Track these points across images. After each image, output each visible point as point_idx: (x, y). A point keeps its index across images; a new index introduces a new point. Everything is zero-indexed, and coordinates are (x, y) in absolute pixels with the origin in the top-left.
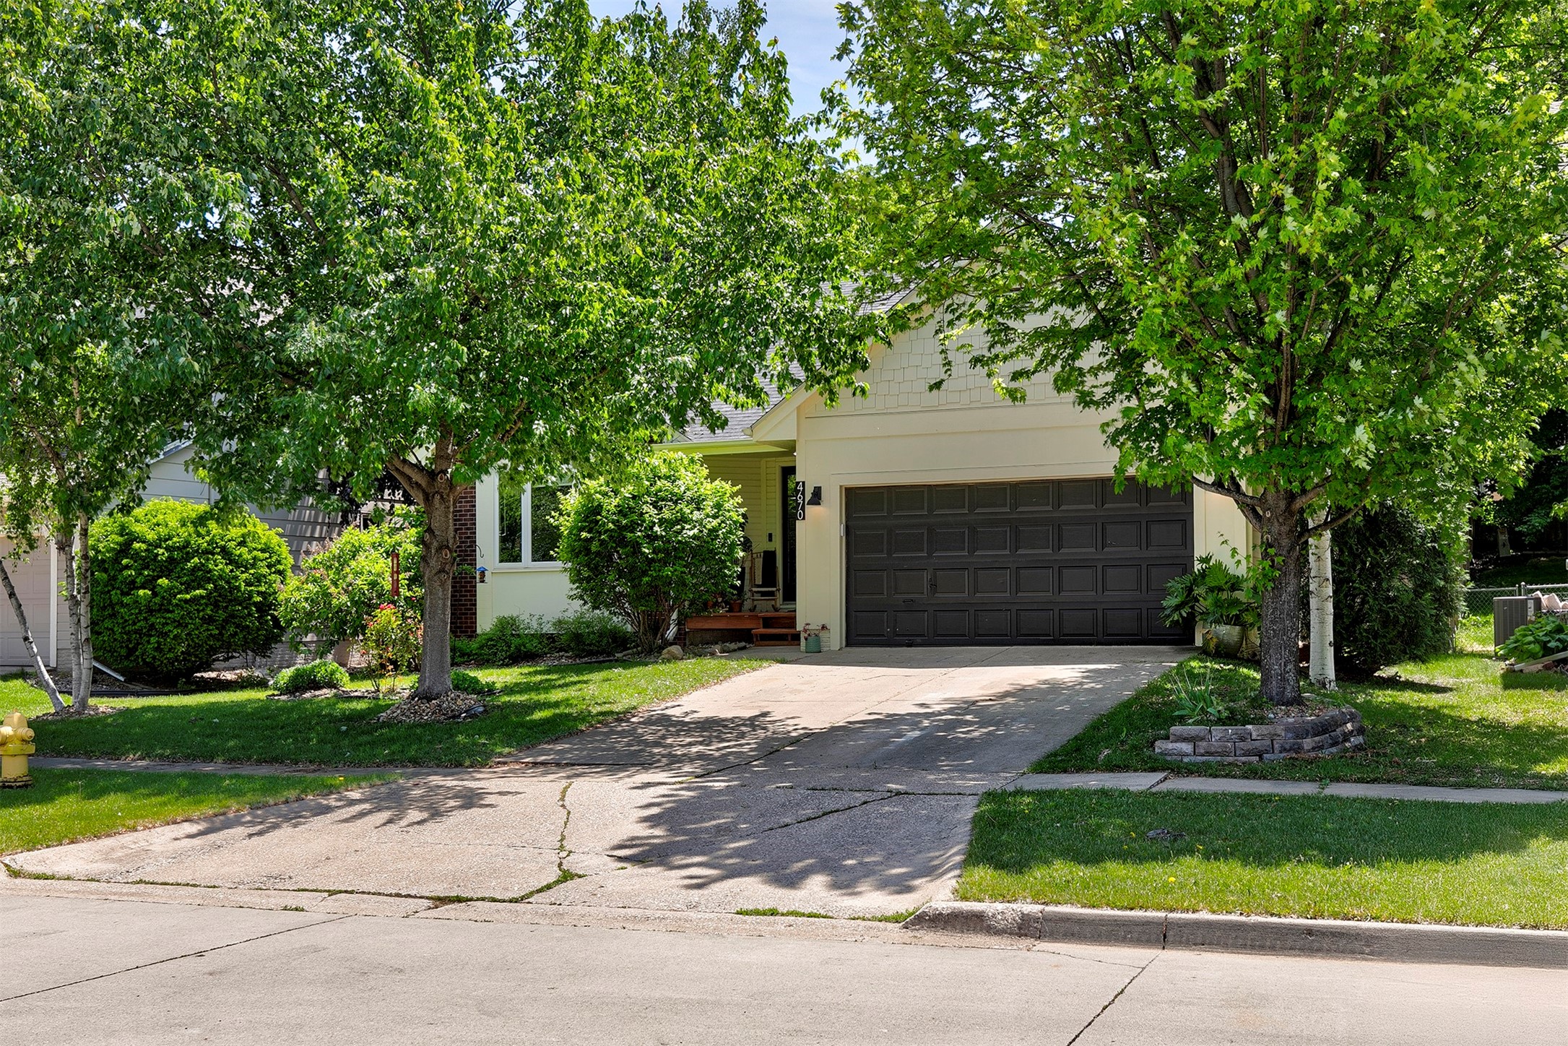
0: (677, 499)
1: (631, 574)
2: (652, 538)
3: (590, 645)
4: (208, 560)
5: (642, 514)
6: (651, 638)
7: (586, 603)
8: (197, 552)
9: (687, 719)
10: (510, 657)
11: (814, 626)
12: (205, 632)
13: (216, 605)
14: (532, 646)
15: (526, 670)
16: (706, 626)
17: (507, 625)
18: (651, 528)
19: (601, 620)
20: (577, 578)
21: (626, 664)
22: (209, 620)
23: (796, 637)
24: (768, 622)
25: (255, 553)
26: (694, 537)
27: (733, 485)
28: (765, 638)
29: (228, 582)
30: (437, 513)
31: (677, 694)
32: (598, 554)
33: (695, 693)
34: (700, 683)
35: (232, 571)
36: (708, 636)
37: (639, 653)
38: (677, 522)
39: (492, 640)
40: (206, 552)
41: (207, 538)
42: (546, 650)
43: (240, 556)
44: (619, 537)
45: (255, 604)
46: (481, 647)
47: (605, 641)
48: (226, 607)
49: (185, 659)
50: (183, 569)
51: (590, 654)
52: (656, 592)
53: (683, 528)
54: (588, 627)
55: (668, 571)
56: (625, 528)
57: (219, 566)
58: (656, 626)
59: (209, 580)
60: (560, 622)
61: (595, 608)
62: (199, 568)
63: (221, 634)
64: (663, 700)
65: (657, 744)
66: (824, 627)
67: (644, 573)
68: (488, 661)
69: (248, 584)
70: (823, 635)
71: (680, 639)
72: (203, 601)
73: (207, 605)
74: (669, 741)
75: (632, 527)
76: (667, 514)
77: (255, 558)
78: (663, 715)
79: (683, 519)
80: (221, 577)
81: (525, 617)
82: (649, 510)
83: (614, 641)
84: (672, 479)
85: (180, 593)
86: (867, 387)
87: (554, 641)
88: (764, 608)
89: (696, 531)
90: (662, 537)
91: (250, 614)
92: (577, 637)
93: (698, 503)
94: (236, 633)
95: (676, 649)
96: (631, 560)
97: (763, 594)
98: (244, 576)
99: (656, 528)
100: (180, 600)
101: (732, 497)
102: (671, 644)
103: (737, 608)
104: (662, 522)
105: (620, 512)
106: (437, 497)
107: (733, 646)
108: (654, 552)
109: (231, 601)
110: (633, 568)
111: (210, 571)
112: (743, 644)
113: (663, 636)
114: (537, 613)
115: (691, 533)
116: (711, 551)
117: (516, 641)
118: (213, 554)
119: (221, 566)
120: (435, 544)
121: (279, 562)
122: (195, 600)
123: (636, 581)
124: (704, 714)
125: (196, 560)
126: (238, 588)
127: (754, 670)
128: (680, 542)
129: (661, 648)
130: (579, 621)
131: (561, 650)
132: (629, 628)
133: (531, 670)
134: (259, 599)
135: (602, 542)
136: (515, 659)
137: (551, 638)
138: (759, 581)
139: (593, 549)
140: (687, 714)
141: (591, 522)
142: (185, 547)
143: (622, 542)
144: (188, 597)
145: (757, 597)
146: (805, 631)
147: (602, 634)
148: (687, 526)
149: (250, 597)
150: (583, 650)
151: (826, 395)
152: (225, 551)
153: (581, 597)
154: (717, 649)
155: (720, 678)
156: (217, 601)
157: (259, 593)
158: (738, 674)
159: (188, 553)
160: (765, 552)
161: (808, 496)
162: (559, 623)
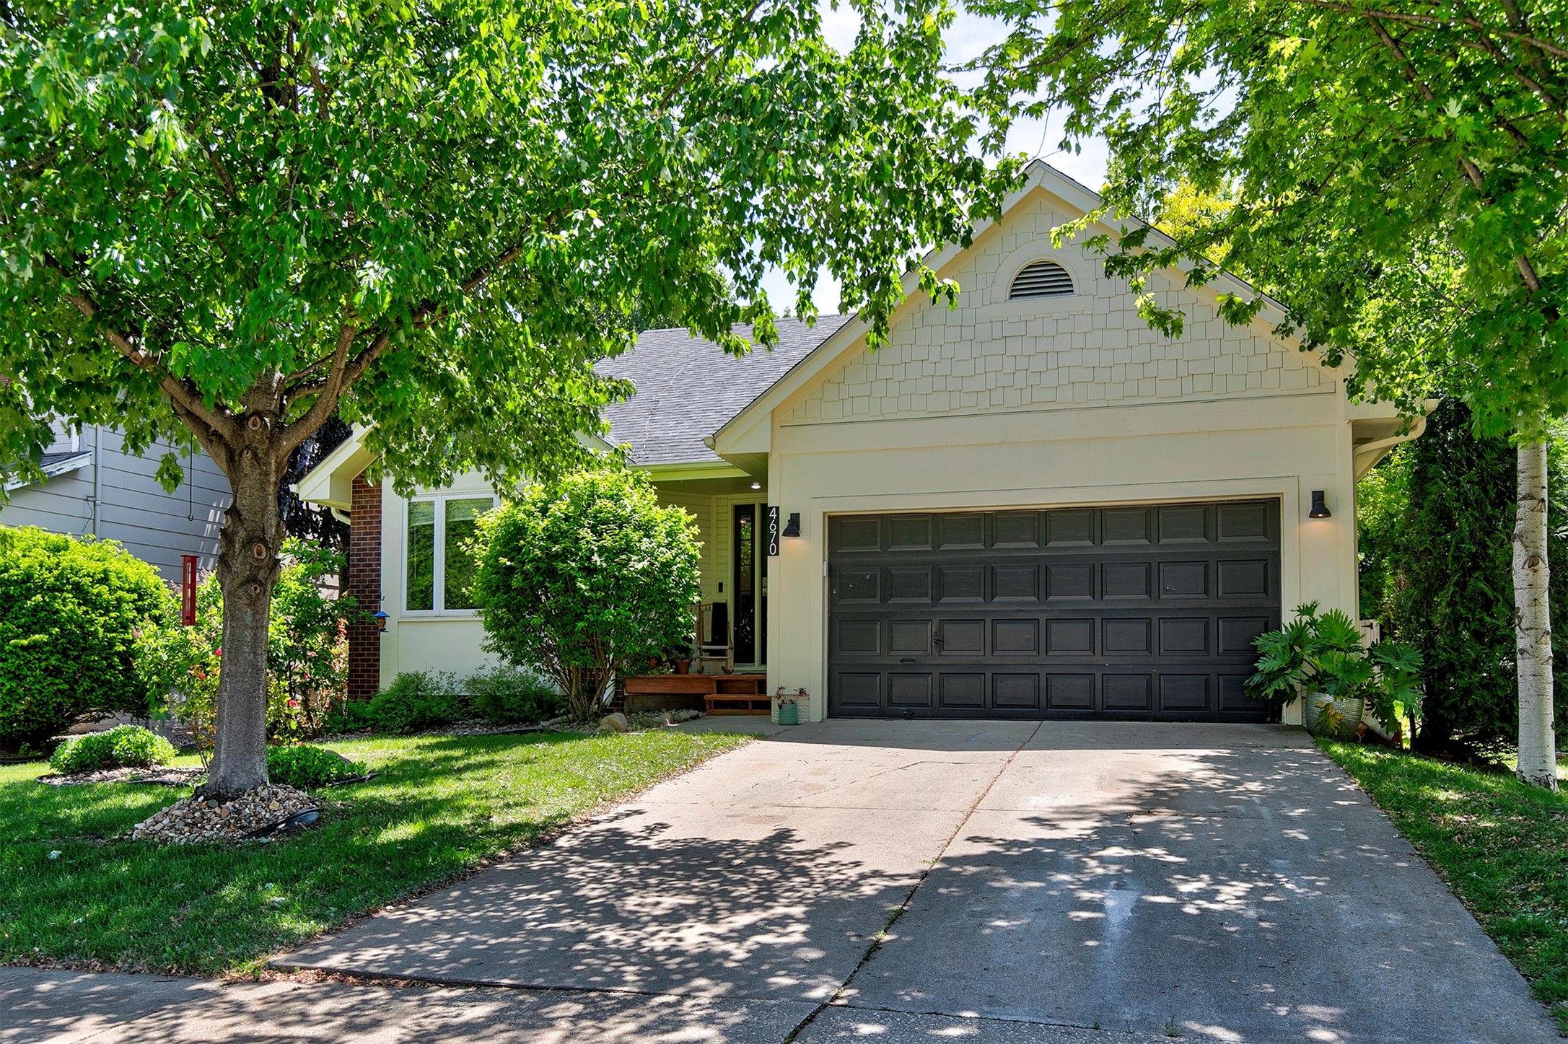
0: (621, 522)
1: (561, 619)
2: (590, 571)
3: (510, 710)
4: (55, 598)
5: (577, 540)
6: (585, 703)
7: (504, 656)
8: (40, 588)
9: (652, 844)
10: (412, 724)
11: (790, 691)
12: (51, 687)
13: (64, 653)
14: (439, 710)
15: (428, 741)
16: (649, 690)
17: (411, 684)
18: (589, 559)
19: (524, 679)
20: (495, 625)
21: (554, 736)
22: (56, 672)
23: (766, 705)
24: (722, 686)
25: (120, 593)
26: (644, 572)
27: (689, 513)
28: (719, 705)
29: (81, 627)
30: (246, 483)
31: (633, 789)
32: (521, 591)
33: (658, 787)
34: (663, 770)
35: (86, 613)
36: (649, 702)
37: (570, 722)
38: (622, 551)
39: (390, 701)
40: (53, 589)
41: (56, 572)
42: (457, 715)
43: (99, 595)
44: (548, 570)
45: (118, 654)
46: (376, 712)
47: (528, 706)
48: (78, 657)
49: (27, 720)
50: (21, 608)
51: (511, 721)
52: (593, 644)
53: (630, 560)
54: (508, 688)
55: (609, 615)
56: (556, 556)
57: (68, 605)
58: (592, 690)
59: (55, 623)
60: (474, 680)
61: (516, 662)
62: (44, 607)
63: (72, 689)
64: (612, 800)
65: (609, 915)
66: (802, 692)
67: (579, 617)
68: (384, 727)
69: (108, 629)
70: (801, 702)
71: (618, 704)
72: (46, 649)
73: (52, 653)
74: (631, 903)
75: (563, 556)
76: (608, 541)
77: (119, 600)
78: (615, 832)
79: (628, 549)
80: (70, 620)
81: (433, 675)
82: (586, 534)
83: (540, 706)
84: (616, 498)
85: (17, 637)
86: (957, 288)
87: (467, 705)
88: (714, 668)
89: (645, 563)
90: (602, 570)
91: (111, 666)
92: (495, 700)
93: (646, 529)
94: (93, 689)
95: (617, 717)
96: (561, 599)
97: (712, 653)
98: (102, 620)
99: (595, 558)
100: (15, 646)
101: (688, 526)
102: (611, 711)
103: (683, 669)
104: (602, 550)
105: (549, 537)
106: (247, 456)
107: (684, 714)
108: (591, 590)
109: (84, 649)
110: (564, 610)
111: (57, 612)
112: (695, 713)
113: (599, 701)
114: (448, 670)
115: (639, 566)
116: (663, 592)
117: (419, 704)
118: (61, 591)
119: (70, 606)
120: (242, 534)
121: (156, 606)
122: (34, 647)
123: (569, 628)
124: (680, 831)
125: (39, 598)
126: (94, 634)
127: (730, 749)
128: (624, 577)
129: (597, 716)
130: (499, 680)
131: (476, 716)
132: (558, 690)
133: (434, 741)
134: (122, 648)
135: (526, 575)
136: (416, 727)
137: (465, 701)
138: (708, 638)
139: (514, 584)
140: (651, 830)
141: (513, 550)
142: (24, 582)
143: (552, 574)
144: (25, 642)
145: (706, 656)
146: (779, 696)
147: (524, 698)
148: (635, 558)
149: (111, 644)
150: (502, 717)
151: (871, 322)
152: (78, 589)
153: (498, 649)
154: (666, 717)
155: (690, 763)
156: (65, 649)
157: (124, 642)
158: (710, 756)
159: (29, 589)
160: (715, 604)
161: (784, 525)
162: (474, 682)
